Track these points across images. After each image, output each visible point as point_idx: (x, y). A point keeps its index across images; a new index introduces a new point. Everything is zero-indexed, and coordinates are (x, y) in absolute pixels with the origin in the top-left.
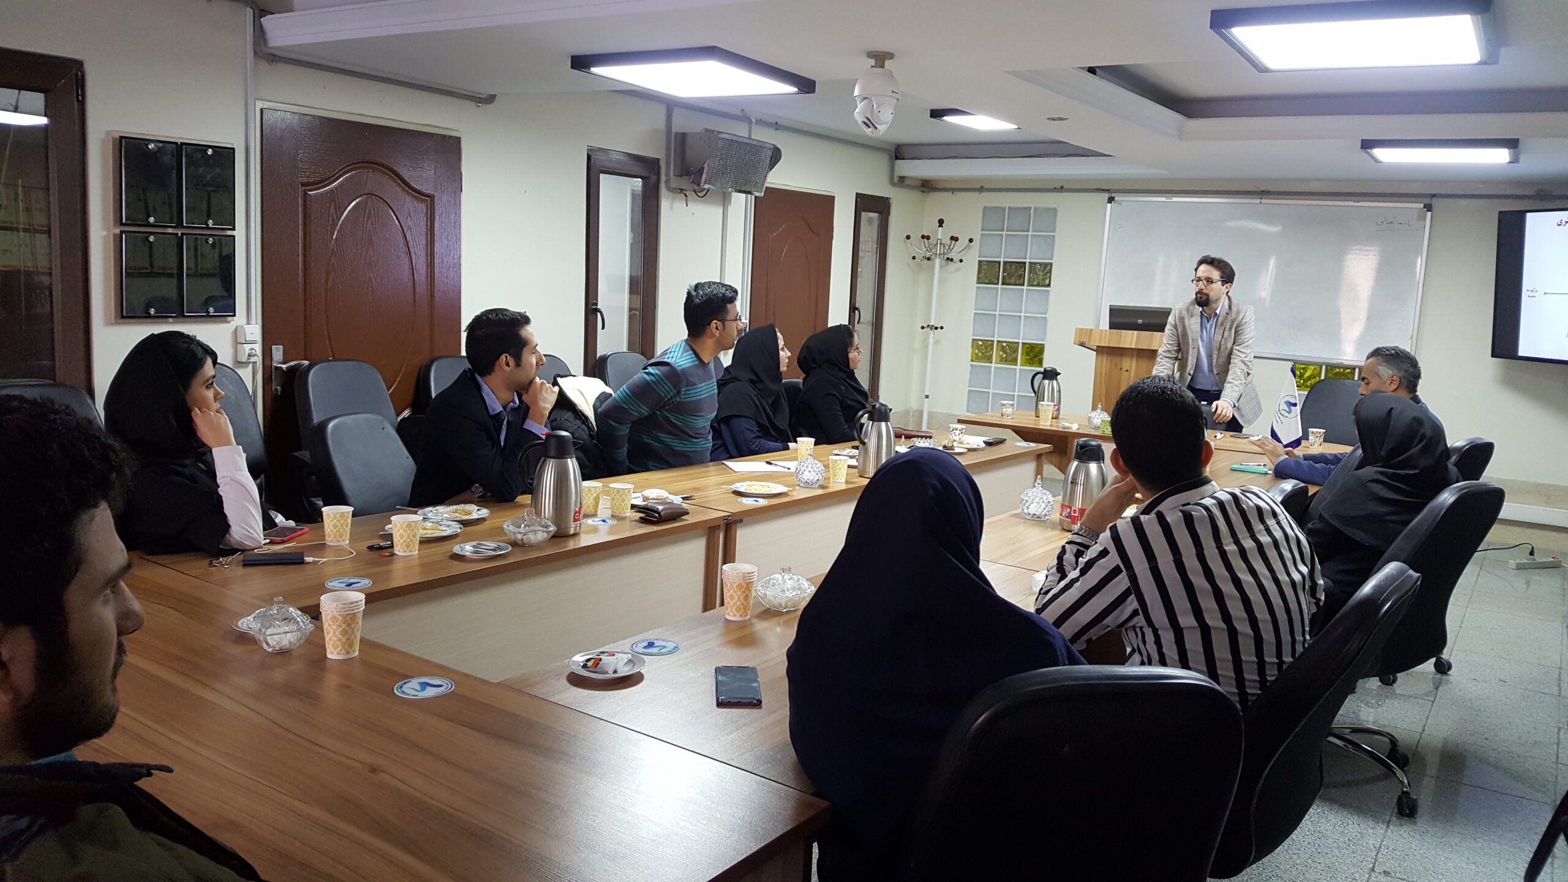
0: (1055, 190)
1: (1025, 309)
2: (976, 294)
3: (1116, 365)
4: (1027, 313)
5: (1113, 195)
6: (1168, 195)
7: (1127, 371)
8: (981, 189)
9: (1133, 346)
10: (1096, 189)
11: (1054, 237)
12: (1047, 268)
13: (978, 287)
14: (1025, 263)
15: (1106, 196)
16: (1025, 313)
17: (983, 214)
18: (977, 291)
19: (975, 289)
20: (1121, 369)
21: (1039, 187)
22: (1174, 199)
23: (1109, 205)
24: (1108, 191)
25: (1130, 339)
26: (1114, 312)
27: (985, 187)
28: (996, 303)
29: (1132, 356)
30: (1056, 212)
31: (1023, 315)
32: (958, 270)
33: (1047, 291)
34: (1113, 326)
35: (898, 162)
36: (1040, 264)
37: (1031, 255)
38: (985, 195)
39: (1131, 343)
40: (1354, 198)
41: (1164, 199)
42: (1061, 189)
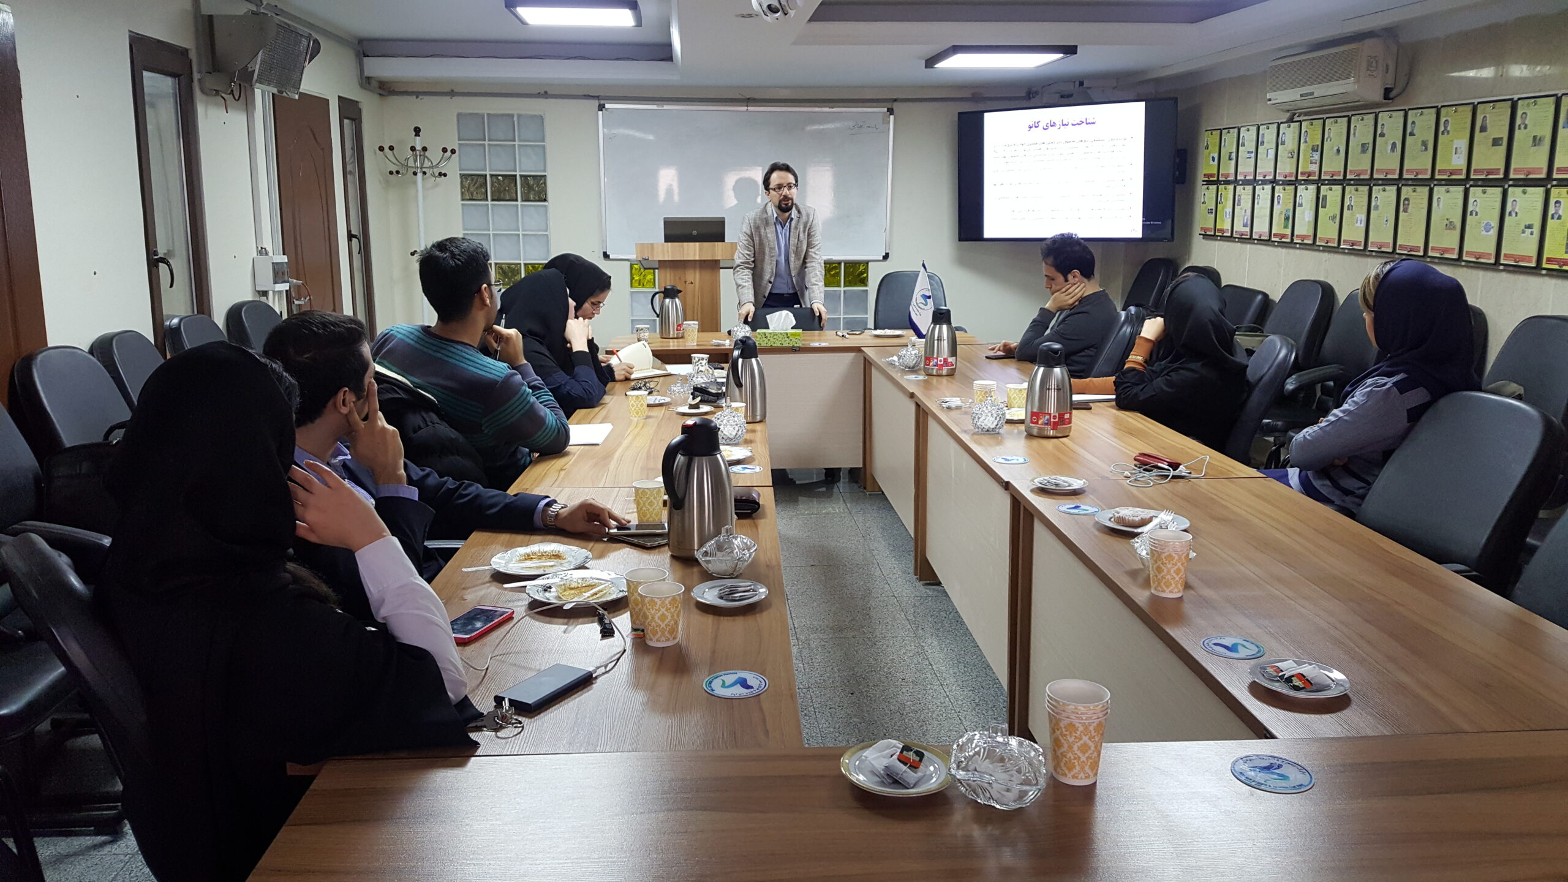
0: (539, 95)
1: (523, 226)
2: (463, 213)
3: (680, 278)
4: (526, 231)
5: (602, 102)
6: (659, 102)
7: (692, 283)
8: (452, 94)
9: (697, 258)
10: (585, 96)
11: (544, 147)
12: (541, 180)
13: (463, 205)
14: (515, 176)
15: (596, 103)
16: (523, 231)
17: (458, 121)
18: (463, 209)
19: (460, 206)
20: (685, 282)
21: (520, 92)
22: (666, 107)
23: (600, 113)
24: (598, 98)
25: (692, 251)
26: (669, 224)
27: (456, 90)
28: (488, 221)
29: (695, 268)
30: (543, 119)
31: (521, 233)
32: (436, 185)
33: (545, 206)
34: (668, 238)
35: (366, 59)
36: (534, 177)
37: (524, 166)
38: (457, 100)
39: (695, 255)
40: (831, 104)
41: (655, 107)
42: (545, 95)
